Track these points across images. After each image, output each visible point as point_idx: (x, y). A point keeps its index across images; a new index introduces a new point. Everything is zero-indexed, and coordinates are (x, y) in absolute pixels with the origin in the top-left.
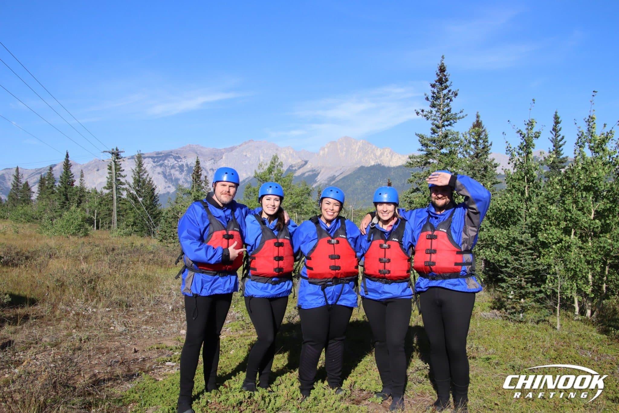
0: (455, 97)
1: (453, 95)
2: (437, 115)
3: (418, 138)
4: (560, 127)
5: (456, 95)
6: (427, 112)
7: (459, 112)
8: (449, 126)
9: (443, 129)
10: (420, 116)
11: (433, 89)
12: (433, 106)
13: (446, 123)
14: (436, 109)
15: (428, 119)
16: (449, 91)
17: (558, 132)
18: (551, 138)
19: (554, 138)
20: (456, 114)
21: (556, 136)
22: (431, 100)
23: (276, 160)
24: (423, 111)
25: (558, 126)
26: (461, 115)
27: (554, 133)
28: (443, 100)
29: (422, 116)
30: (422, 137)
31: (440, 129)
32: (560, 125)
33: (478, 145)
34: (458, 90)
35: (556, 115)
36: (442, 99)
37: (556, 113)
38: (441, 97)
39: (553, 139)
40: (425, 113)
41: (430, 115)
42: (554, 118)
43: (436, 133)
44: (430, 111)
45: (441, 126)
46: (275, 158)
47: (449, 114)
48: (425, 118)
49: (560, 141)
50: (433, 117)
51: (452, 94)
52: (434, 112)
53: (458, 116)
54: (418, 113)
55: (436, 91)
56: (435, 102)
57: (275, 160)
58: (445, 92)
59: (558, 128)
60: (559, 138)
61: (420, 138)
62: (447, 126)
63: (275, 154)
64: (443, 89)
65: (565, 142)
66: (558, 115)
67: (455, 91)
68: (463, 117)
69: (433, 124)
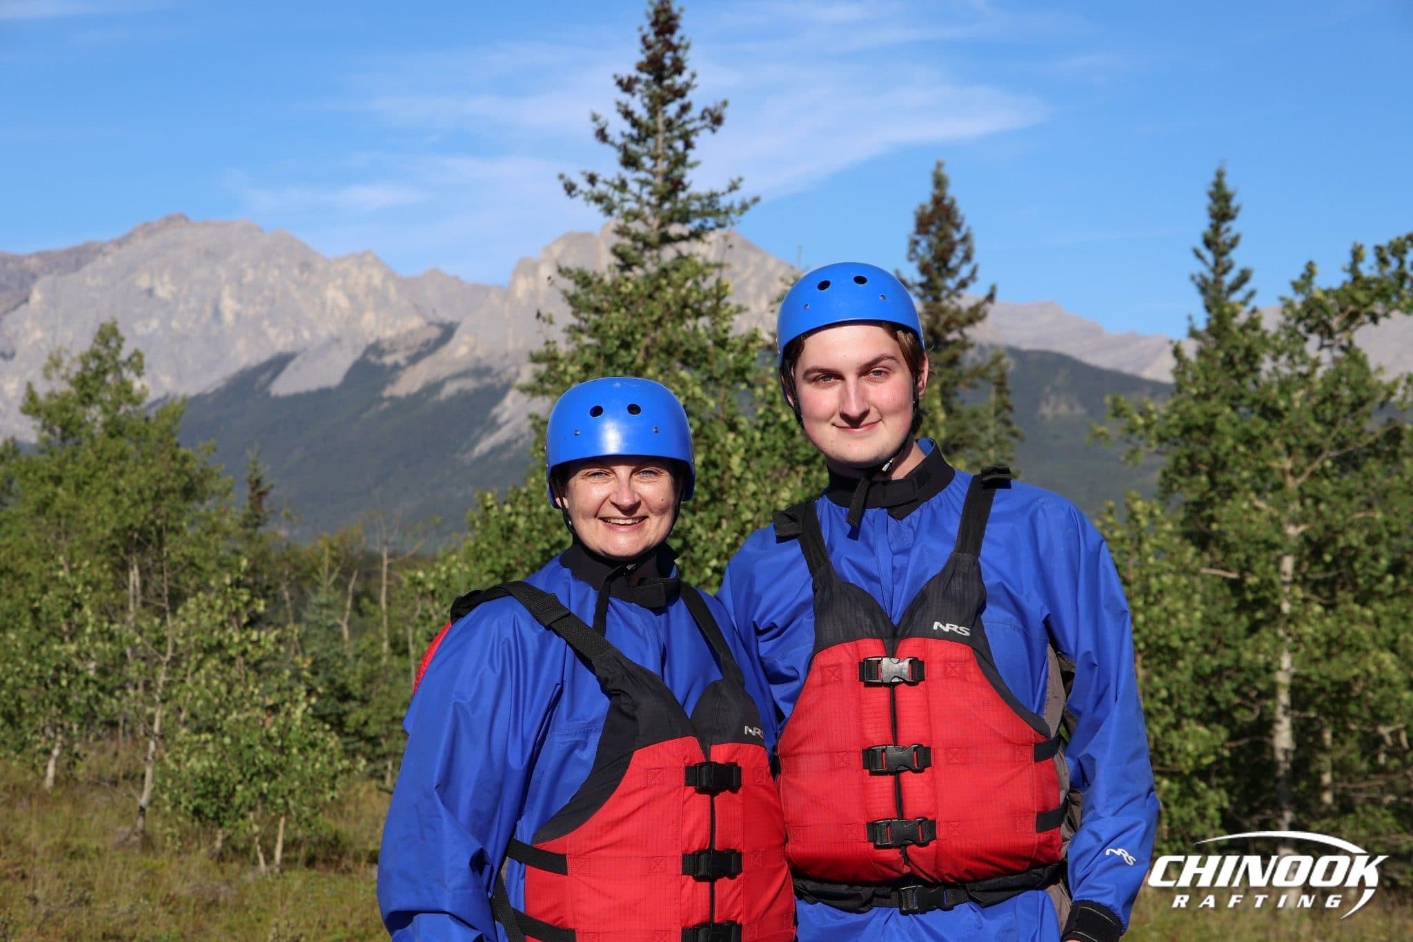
0: (714, 131)
1: (708, 121)
2: (645, 197)
3: (570, 286)
4: (1232, 234)
5: (718, 120)
6: (605, 182)
7: (725, 189)
8: (694, 242)
9: (668, 253)
10: (581, 197)
11: (625, 97)
12: (630, 161)
13: (675, 229)
14: (642, 175)
15: (609, 211)
16: (685, 109)
17: (1223, 254)
18: (1198, 279)
19: (1210, 276)
20: (713, 196)
21: (1221, 268)
22: (619, 140)
23: (113, 344)
24: (592, 179)
25: (1228, 230)
26: (736, 198)
27: (1209, 256)
28: (665, 140)
29: (587, 199)
30: (584, 280)
31: (655, 252)
32: (1234, 227)
33: (937, 299)
34: (725, 104)
35: (1219, 185)
36: (660, 137)
37: (1220, 174)
38: (656, 132)
39: (1205, 280)
40: (601, 188)
41: (616, 196)
42: (1211, 195)
43: (635, 264)
44: (617, 182)
45: (654, 237)
46: (108, 335)
47: (682, 195)
48: (599, 207)
49: (1234, 288)
50: (627, 206)
51: (703, 118)
52: (634, 187)
53: (724, 202)
54: (570, 188)
55: (638, 106)
56: (633, 147)
57: (106, 344)
58: (672, 109)
59: (1226, 238)
60: (1229, 279)
61: (577, 283)
62: (682, 238)
63: (106, 319)
64: (665, 102)
65: (1251, 294)
66: (1230, 184)
67: (711, 106)
68: (744, 207)
69: (622, 232)
